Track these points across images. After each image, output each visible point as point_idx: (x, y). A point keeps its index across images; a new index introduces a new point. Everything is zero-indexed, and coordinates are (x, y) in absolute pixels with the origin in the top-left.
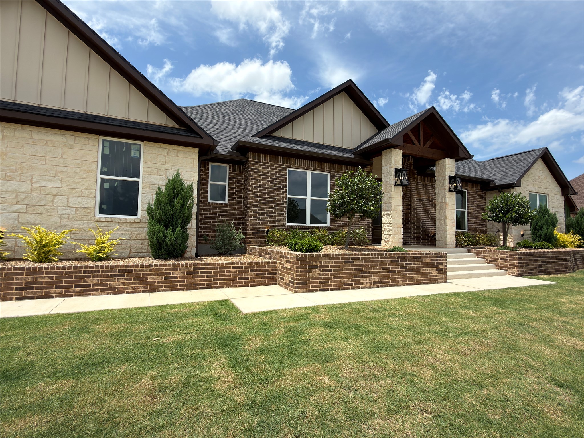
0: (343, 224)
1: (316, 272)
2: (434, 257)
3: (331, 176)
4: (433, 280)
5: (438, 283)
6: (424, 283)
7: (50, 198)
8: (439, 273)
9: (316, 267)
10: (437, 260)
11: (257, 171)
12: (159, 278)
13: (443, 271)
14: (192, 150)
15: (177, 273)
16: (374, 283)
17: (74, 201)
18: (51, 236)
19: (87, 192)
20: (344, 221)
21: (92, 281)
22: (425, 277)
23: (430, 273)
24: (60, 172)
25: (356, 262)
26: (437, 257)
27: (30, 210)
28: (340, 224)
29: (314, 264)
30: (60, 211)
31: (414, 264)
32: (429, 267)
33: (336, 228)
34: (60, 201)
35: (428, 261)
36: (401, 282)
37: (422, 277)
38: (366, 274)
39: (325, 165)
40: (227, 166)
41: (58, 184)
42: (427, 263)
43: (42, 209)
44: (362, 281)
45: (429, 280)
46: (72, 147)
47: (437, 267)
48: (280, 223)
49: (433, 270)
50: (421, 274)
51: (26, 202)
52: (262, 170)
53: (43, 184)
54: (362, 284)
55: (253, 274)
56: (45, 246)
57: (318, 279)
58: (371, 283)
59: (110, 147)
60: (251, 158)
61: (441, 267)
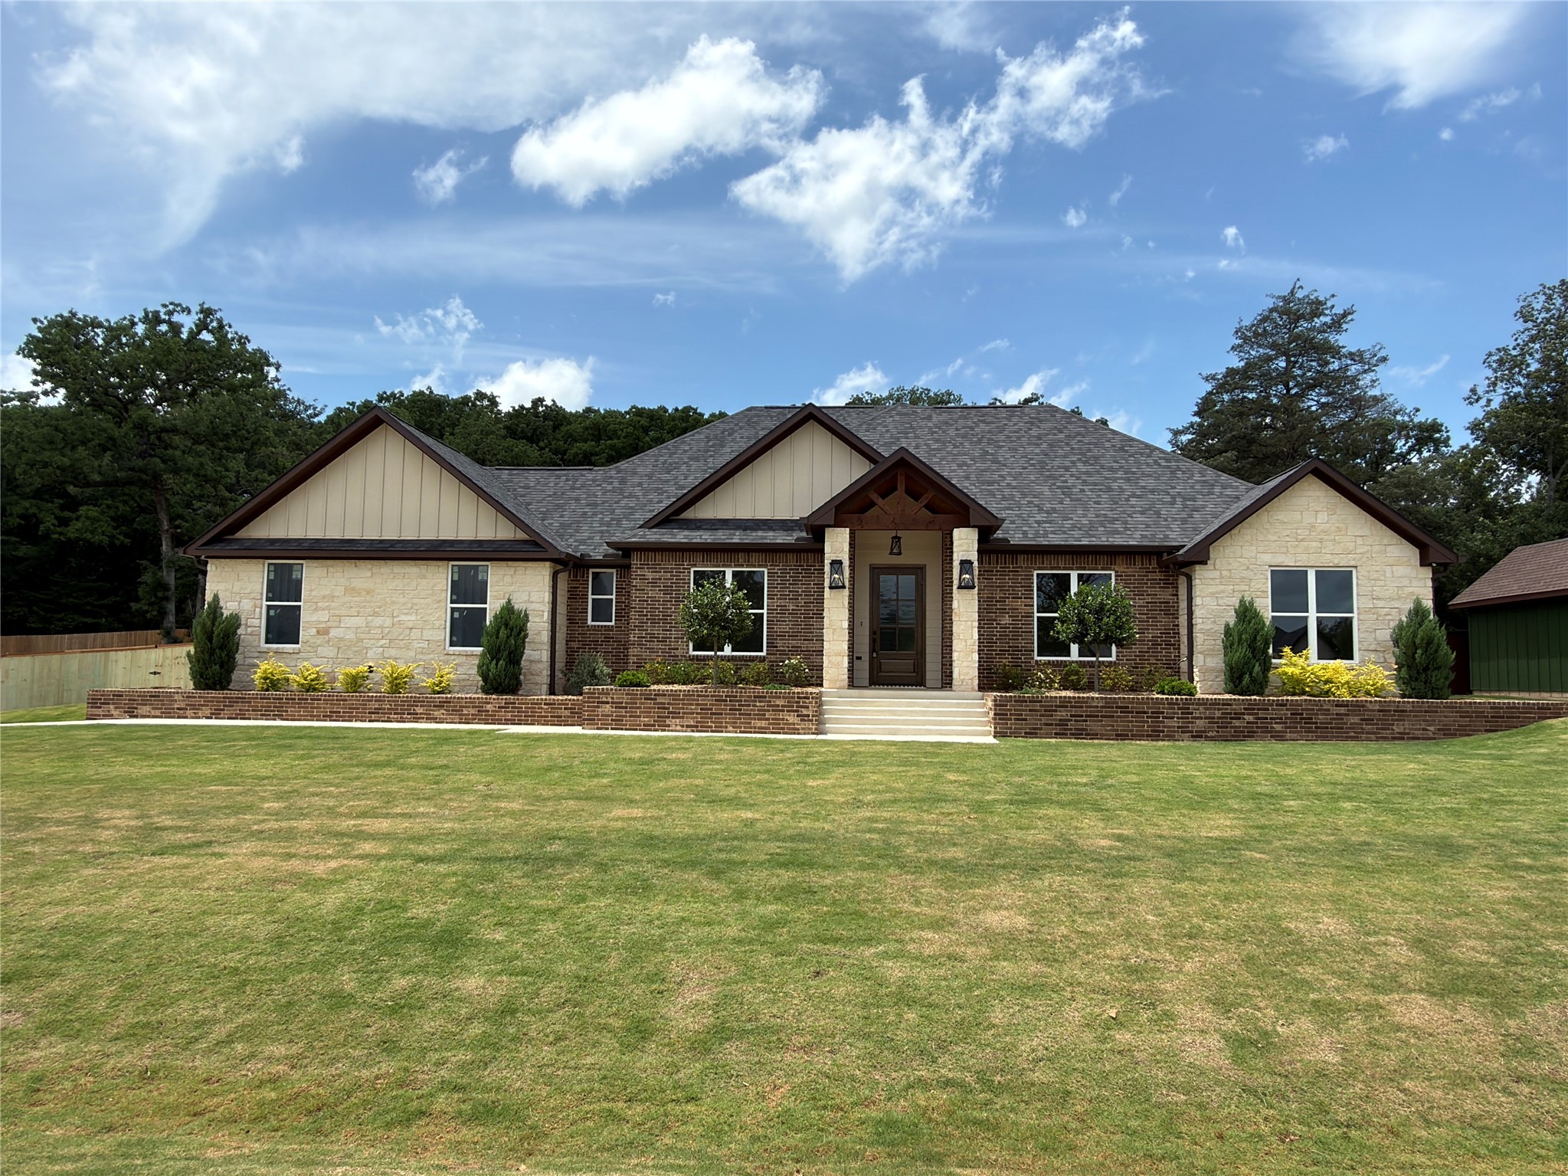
1: (607, 708)
2: (794, 698)
3: (768, 573)
7: (407, 632)
8: (802, 720)
9: (608, 703)
10: (798, 702)
11: (643, 578)
12: (473, 711)
14: (542, 564)
15: (489, 707)
16: (687, 726)
17: (427, 634)
18: (402, 668)
19: (437, 624)
21: (419, 710)
22: (774, 724)
23: (783, 719)
24: (416, 604)
25: (660, 700)
26: (799, 698)
27: (392, 645)
29: (604, 699)
30: (416, 645)
31: (755, 706)
32: (782, 711)
34: (415, 634)
35: (780, 702)
36: (731, 729)
37: (770, 724)
38: (675, 715)
39: (754, 556)
40: (614, 571)
41: (413, 618)
42: (777, 706)
43: (401, 643)
44: (668, 722)
45: (783, 729)
46: (425, 577)
47: (797, 711)
48: (679, 652)
50: (768, 719)
51: (389, 637)
52: (650, 575)
53: (403, 617)
54: (669, 726)
55: (567, 713)
56: (396, 679)
57: (608, 716)
58: (682, 726)
59: (459, 572)
60: (635, 561)
61: (805, 712)
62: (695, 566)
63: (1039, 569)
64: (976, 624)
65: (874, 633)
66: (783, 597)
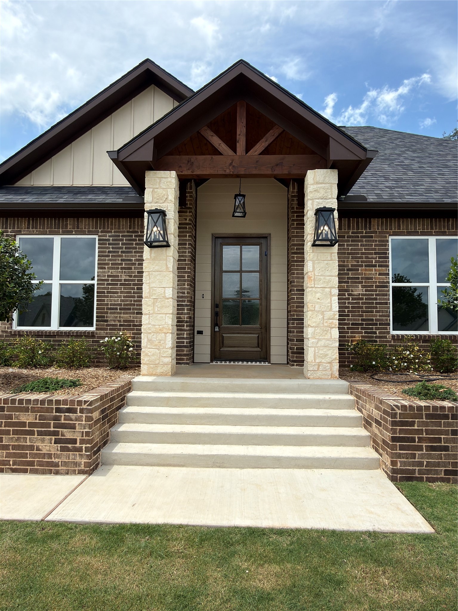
0: (121, 325)
2: (50, 410)
3: (99, 240)
4: (41, 464)
5: (57, 473)
6: (14, 471)
8: (63, 449)
10: (57, 418)
13: (78, 445)
20: (124, 321)
22: (15, 455)
23: (31, 448)
26: (58, 410)
28: (116, 325)
32: (32, 433)
33: (107, 333)
35: (27, 418)
37: (8, 455)
42: (23, 424)
45: (31, 464)
47: (55, 433)
49: (43, 441)
50: (5, 447)
61: (68, 434)
62: (20, 233)
63: (395, 234)
64: (336, 291)
65: (217, 306)
66: (115, 266)
